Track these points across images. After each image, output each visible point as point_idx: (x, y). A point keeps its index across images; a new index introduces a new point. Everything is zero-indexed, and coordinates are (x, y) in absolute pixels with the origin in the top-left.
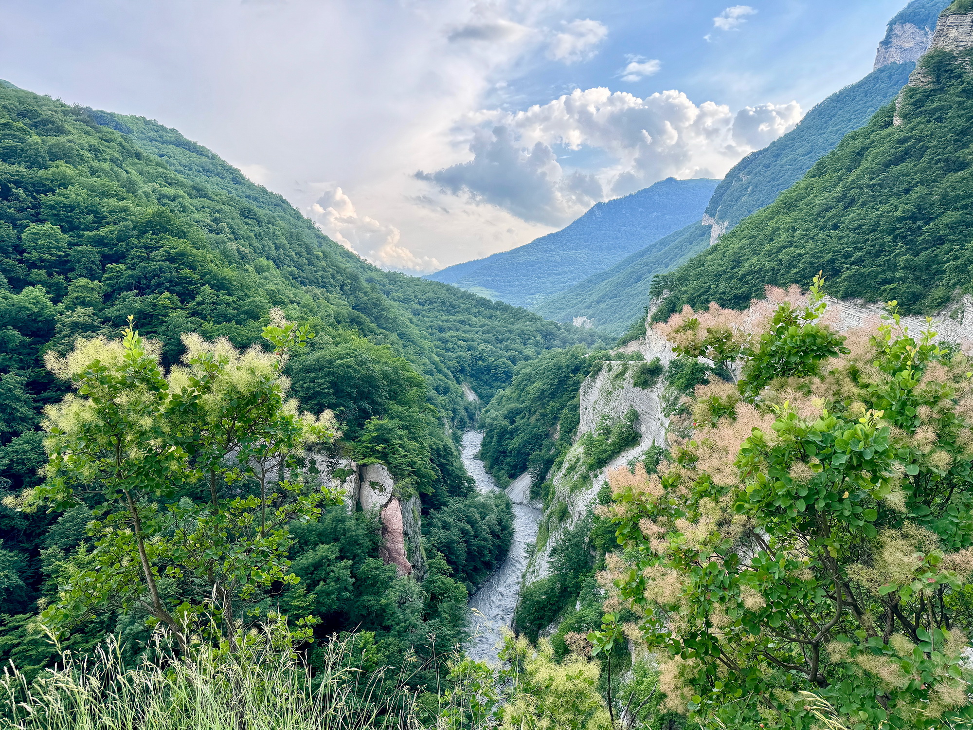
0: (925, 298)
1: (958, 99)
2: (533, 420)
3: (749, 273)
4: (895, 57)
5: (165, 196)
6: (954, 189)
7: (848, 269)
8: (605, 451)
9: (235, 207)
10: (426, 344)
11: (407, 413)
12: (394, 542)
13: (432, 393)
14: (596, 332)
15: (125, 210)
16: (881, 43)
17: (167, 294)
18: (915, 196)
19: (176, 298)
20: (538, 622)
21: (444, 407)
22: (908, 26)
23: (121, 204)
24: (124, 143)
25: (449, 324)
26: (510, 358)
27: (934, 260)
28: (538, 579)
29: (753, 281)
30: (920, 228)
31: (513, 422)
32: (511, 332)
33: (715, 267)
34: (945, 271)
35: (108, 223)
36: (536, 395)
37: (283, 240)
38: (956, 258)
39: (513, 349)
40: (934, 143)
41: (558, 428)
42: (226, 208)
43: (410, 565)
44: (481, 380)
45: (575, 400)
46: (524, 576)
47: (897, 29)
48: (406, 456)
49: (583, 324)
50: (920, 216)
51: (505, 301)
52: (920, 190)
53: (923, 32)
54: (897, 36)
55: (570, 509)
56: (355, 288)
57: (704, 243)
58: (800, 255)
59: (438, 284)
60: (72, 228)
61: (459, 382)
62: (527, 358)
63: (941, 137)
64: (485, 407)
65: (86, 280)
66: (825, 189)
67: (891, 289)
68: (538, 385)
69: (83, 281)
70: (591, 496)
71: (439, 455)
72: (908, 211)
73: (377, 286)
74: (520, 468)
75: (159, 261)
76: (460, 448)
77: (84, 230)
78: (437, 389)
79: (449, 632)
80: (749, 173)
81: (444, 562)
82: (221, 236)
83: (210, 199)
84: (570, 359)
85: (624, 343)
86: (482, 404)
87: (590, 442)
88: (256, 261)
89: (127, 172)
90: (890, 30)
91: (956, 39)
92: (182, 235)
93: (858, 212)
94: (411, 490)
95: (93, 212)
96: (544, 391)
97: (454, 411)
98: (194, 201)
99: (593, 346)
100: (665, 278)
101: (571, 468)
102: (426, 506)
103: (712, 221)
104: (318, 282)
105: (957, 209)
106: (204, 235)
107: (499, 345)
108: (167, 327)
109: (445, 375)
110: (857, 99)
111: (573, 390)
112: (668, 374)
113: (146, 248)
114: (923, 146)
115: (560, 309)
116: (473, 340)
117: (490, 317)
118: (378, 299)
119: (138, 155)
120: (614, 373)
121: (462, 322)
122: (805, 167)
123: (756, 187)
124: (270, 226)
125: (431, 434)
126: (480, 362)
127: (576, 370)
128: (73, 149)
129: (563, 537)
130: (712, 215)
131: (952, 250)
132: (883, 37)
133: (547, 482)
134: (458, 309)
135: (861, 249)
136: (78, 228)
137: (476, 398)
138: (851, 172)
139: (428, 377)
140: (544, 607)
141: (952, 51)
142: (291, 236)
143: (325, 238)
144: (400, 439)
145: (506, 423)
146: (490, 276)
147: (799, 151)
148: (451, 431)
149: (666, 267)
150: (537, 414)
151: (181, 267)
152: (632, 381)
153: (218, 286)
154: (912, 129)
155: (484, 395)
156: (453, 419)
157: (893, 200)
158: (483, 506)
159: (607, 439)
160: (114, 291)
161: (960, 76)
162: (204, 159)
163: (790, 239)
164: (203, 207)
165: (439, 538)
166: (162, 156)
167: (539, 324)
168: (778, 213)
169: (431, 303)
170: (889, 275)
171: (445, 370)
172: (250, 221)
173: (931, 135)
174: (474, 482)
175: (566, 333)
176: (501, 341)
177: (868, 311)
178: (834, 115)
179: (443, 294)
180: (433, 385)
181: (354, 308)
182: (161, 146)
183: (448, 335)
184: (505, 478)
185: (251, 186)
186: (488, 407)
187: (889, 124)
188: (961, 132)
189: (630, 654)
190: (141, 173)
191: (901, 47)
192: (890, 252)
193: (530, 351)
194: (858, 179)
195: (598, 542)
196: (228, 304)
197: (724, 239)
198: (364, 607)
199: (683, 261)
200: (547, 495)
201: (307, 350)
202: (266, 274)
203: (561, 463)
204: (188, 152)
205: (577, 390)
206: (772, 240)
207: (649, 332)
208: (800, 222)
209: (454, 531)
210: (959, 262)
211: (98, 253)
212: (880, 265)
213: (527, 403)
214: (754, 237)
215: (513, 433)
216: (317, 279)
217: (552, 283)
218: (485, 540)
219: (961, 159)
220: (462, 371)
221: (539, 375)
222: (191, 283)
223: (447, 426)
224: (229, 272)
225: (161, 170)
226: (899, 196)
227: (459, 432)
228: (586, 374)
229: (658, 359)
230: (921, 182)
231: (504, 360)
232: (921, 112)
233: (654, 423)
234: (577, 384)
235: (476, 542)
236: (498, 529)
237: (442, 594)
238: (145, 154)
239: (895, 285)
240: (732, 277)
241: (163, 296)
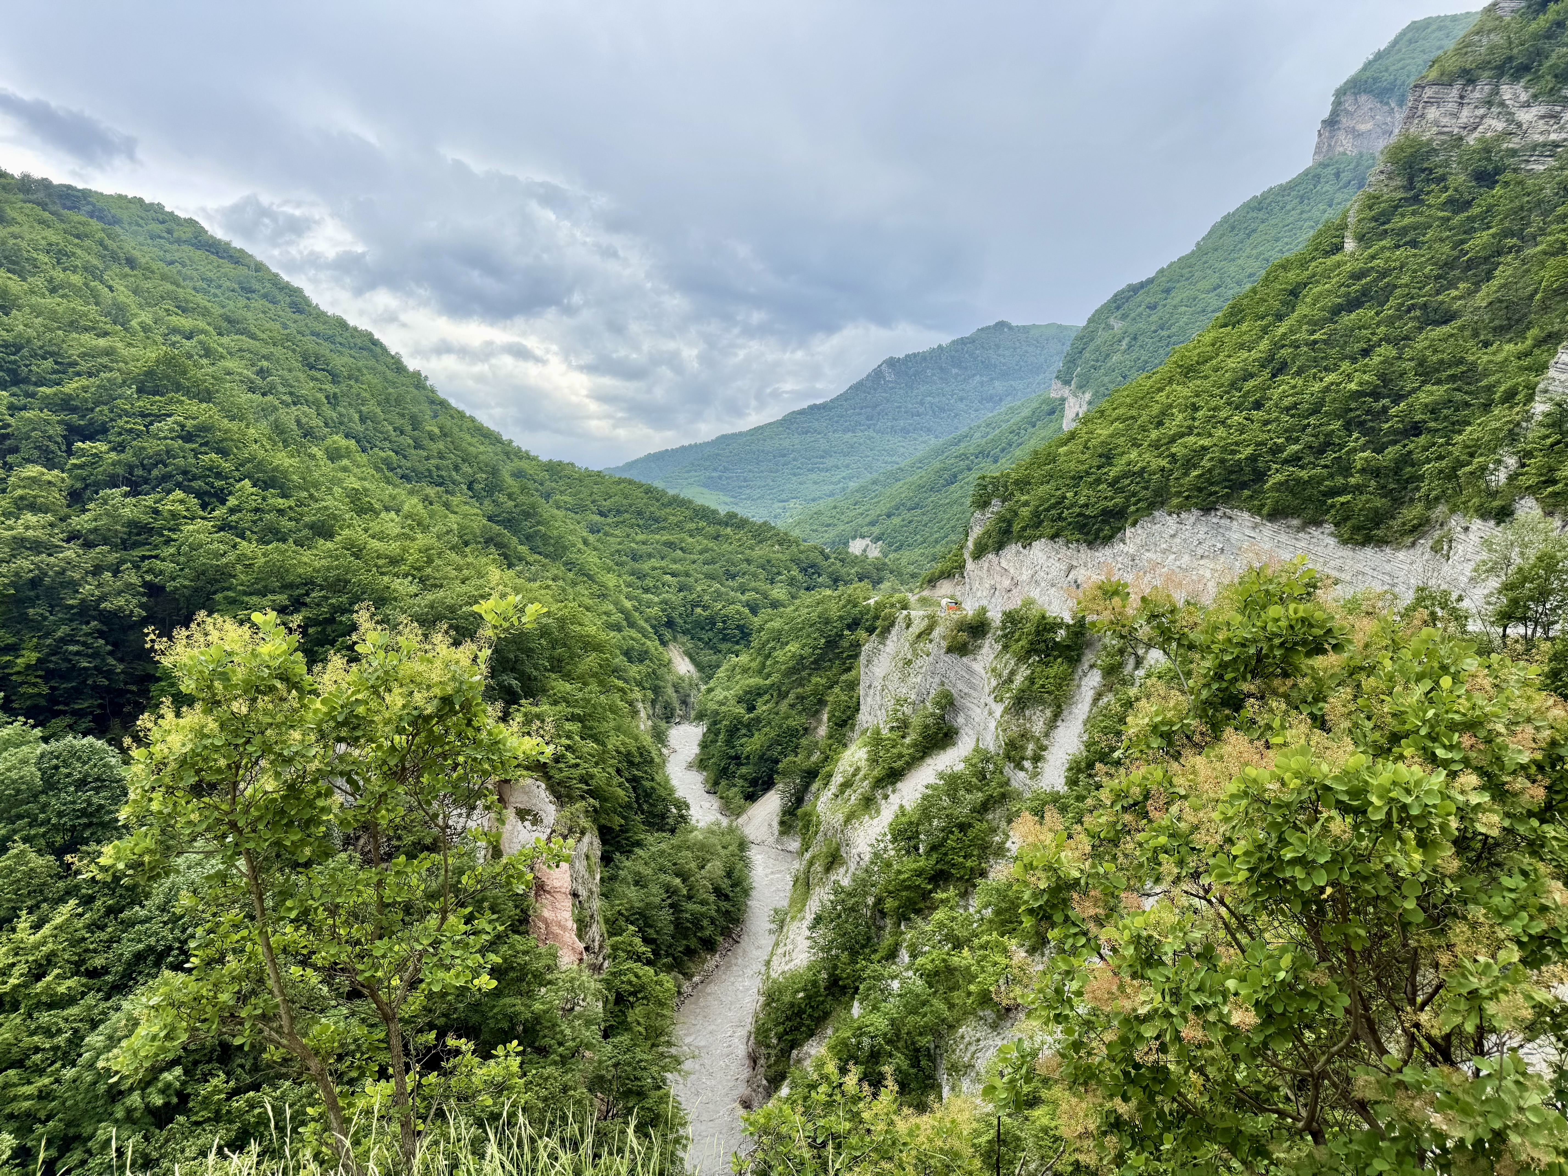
0: (1393, 517)
1: (1441, 214)
2: (784, 706)
3: (1125, 475)
4: (1346, 145)
5: (175, 331)
6: (1435, 351)
7: (1277, 471)
8: (900, 756)
9: (294, 351)
10: (611, 580)
11: (580, 695)
12: (554, 908)
13: (620, 660)
14: (885, 564)
15: (109, 352)
16: (1324, 122)
17: (179, 494)
18: (1376, 360)
19: (193, 501)
20: (789, 1038)
21: (639, 684)
22: (1363, 98)
23: (102, 342)
24: (108, 242)
25: (649, 549)
26: (747, 604)
27: (1406, 459)
28: (791, 966)
29: (1132, 487)
30: (1385, 410)
31: (751, 708)
32: (748, 561)
33: (1072, 465)
34: (1423, 476)
35: (78, 374)
36: (791, 664)
37: (371, 407)
38: (1440, 458)
39: (753, 590)
40: (1405, 279)
41: (825, 717)
42: (278, 351)
43: (581, 946)
44: (700, 639)
45: (853, 673)
46: (768, 963)
47: (1348, 104)
48: (577, 765)
49: (865, 551)
50: (1385, 391)
51: (742, 511)
52: (1386, 351)
53: (1386, 108)
54: (1347, 112)
55: (843, 851)
56: (493, 488)
57: (1053, 426)
58: (1204, 448)
59: (630, 482)
60: (16, 382)
61: (664, 643)
62: (775, 605)
63: (1415, 271)
64: (707, 683)
65: (39, 468)
66: (1242, 346)
67: (1342, 504)
68: (793, 647)
69: (33, 470)
70: (878, 830)
71: (631, 764)
72: (1368, 383)
73: (530, 485)
74: (764, 783)
75: (165, 438)
76: (665, 751)
77: (36, 384)
78: (627, 654)
79: (645, 1057)
80: (1124, 317)
81: (638, 941)
82: (270, 398)
83: (253, 337)
84: (844, 606)
85: (930, 581)
86: (701, 679)
87: (877, 741)
88: (328, 442)
89: (111, 289)
90: (1338, 104)
91: (1436, 123)
92: (206, 396)
93: (1293, 382)
94: (584, 822)
95: (52, 354)
96: (802, 657)
97: (656, 690)
98: (225, 340)
99: (882, 586)
100: (995, 483)
101: (847, 785)
102: (607, 848)
103: (1066, 392)
104: (431, 476)
105: (1439, 382)
106: (244, 398)
107: (730, 583)
108: (179, 549)
109: (642, 631)
110: (1288, 207)
111: (850, 657)
112: (999, 633)
113: (143, 415)
114: (1388, 284)
115: (828, 525)
116: (687, 575)
117: (716, 538)
118: (533, 506)
119: (131, 262)
120: (915, 629)
121: (670, 545)
122: (1210, 309)
123: (1135, 339)
124: (352, 382)
125: (618, 729)
126: (699, 610)
127: (854, 625)
128: (20, 250)
129: (832, 897)
130: (1067, 383)
131: (1434, 444)
132: (1326, 115)
133: (806, 807)
134: (662, 524)
135: (1297, 441)
136: (26, 381)
137: (692, 668)
138: (1281, 320)
139: (612, 634)
140: (800, 1013)
141: (1431, 140)
142: (387, 400)
143: (443, 404)
144: (569, 737)
145: (740, 710)
146: (715, 470)
147: (1200, 285)
148: (650, 723)
149: (996, 461)
150: (791, 696)
151: (203, 449)
152: (944, 644)
153: (265, 482)
154: (1373, 257)
155: (705, 663)
156: (653, 702)
157: (1345, 366)
158: (703, 847)
159: (903, 737)
160: (87, 486)
161: (1443, 178)
162: (243, 271)
163: (1190, 422)
164: (240, 350)
165: (630, 901)
166: (171, 263)
167: (794, 548)
168: (1170, 381)
169: (619, 512)
170: (1340, 480)
171: (642, 623)
172: (319, 375)
173: (1401, 268)
174: (688, 807)
175: (839, 564)
176: (733, 577)
177: (1307, 536)
178: (1254, 231)
179: (641, 501)
180: (620, 648)
181: (490, 519)
182: (168, 246)
183: (646, 566)
184: (739, 801)
185: (320, 316)
186: (712, 684)
187: (1338, 248)
188: (1446, 264)
189: (940, 1086)
190: (135, 292)
191: (1354, 130)
192: (1341, 446)
193: (779, 592)
194: (1292, 331)
195: (890, 904)
196: (281, 512)
197: (1086, 421)
198: (505, 1015)
199: (1022, 453)
200: (807, 827)
201: (413, 589)
202: (345, 462)
203: (829, 776)
204: (212, 257)
205: (856, 656)
206: (1160, 424)
207: (970, 565)
208: (1205, 396)
209: (654, 889)
210: (1444, 463)
211: (58, 422)
212: (1326, 467)
213: (775, 678)
214: (1133, 417)
215: (752, 726)
216: (429, 470)
217: (815, 483)
218: (703, 903)
219: (1445, 306)
220: (670, 624)
221: (796, 632)
222: (219, 475)
223: (643, 714)
224: (283, 459)
225: (170, 287)
226: (1354, 360)
227: (663, 725)
228: (871, 630)
229: (984, 610)
230: (1387, 339)
231: (739, 607)
232: (1386, 231)
233: (978, 711)
234: (857, 646)
235: (690, 906)
236: (725, 884)
237: (634, 994)
238: (143, 261)
239: (1349, 497)
240: (1098, 481)
241: (171, 497)
